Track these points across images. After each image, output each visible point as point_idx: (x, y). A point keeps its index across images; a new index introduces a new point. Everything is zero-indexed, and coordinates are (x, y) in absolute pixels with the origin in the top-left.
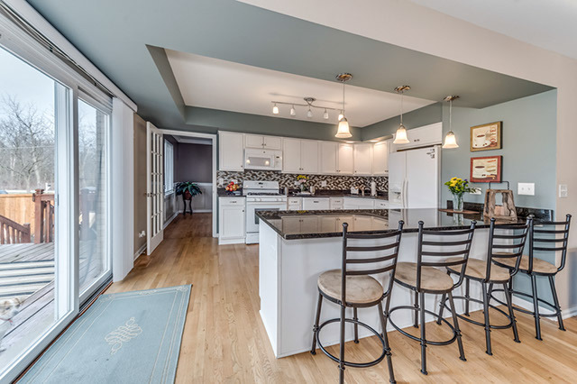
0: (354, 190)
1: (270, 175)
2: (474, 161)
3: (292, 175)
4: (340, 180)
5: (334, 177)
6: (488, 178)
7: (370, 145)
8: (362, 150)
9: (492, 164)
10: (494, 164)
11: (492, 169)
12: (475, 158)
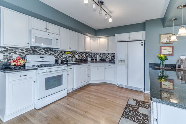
0: (89, 59)
1: (47, 51)
2: (162, 47)
3: (61, 52)
4: (83, 54)
5: (81, 53)
6: (168, 54)
7: (98, 39)
8: (94, 41)
9: (170, 49)
10: (171, 49)
11: (170, 51)
12: (162, 46)
